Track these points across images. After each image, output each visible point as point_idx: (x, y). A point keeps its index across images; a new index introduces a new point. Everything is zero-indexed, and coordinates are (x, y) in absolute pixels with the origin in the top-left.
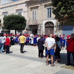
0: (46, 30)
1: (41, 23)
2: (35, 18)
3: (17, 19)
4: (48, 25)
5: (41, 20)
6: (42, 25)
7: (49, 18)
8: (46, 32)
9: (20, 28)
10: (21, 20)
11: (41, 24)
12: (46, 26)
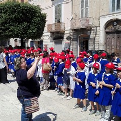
0: (107, 39)
1: (97, 24)
2: (86, 13)
3: (15, 12)
4: (111, 26)
5: (98, 16)
6: (98, 28)
7: (116, 11)
8: (106, 44)
9: (22, 34)
10: (24, 14)
11: (96, 27)
12: (108, 30)
